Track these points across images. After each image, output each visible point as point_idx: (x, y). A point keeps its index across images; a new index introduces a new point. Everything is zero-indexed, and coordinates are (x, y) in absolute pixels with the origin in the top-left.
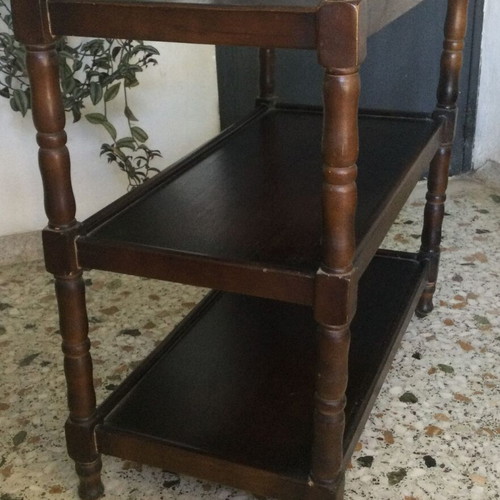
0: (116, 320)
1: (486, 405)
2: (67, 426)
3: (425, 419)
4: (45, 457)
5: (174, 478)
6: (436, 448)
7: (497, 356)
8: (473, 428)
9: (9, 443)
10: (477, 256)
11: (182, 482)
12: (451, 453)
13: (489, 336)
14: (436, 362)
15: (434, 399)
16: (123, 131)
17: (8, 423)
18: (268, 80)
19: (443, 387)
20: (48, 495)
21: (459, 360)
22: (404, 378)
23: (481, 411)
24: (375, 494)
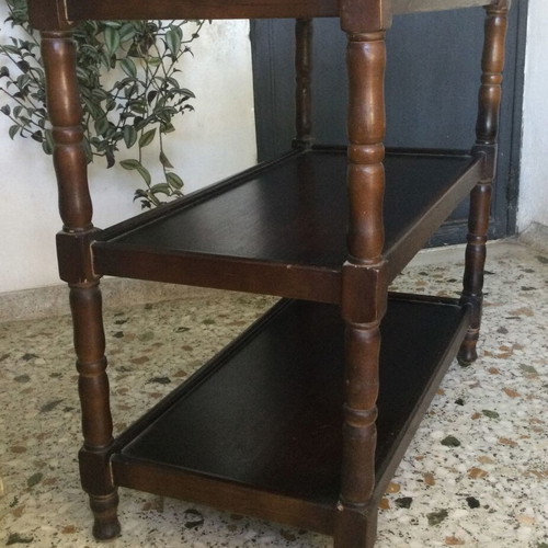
0: (146, 370)
1: (534, 449)
2: (81, 454)
3: (468, 462)
4: (60, 498)
5: (197, 519)
6: (479, 489)
7: (544, 402)
8: (520, 471)
9: (23, 485)
10: (522, 311)
11: (206, 523)
12: (496, 495)
13: (536, 383)
14: (479, 408)
15: (478, 443)
16: (158, 177)
17: (24, 465)
18: (305, 121)
19: (487, 431)
20: (60, 535)
21: (504, 406)
22: (446, 422)
23: (527, 454)
24: (413, 534)
